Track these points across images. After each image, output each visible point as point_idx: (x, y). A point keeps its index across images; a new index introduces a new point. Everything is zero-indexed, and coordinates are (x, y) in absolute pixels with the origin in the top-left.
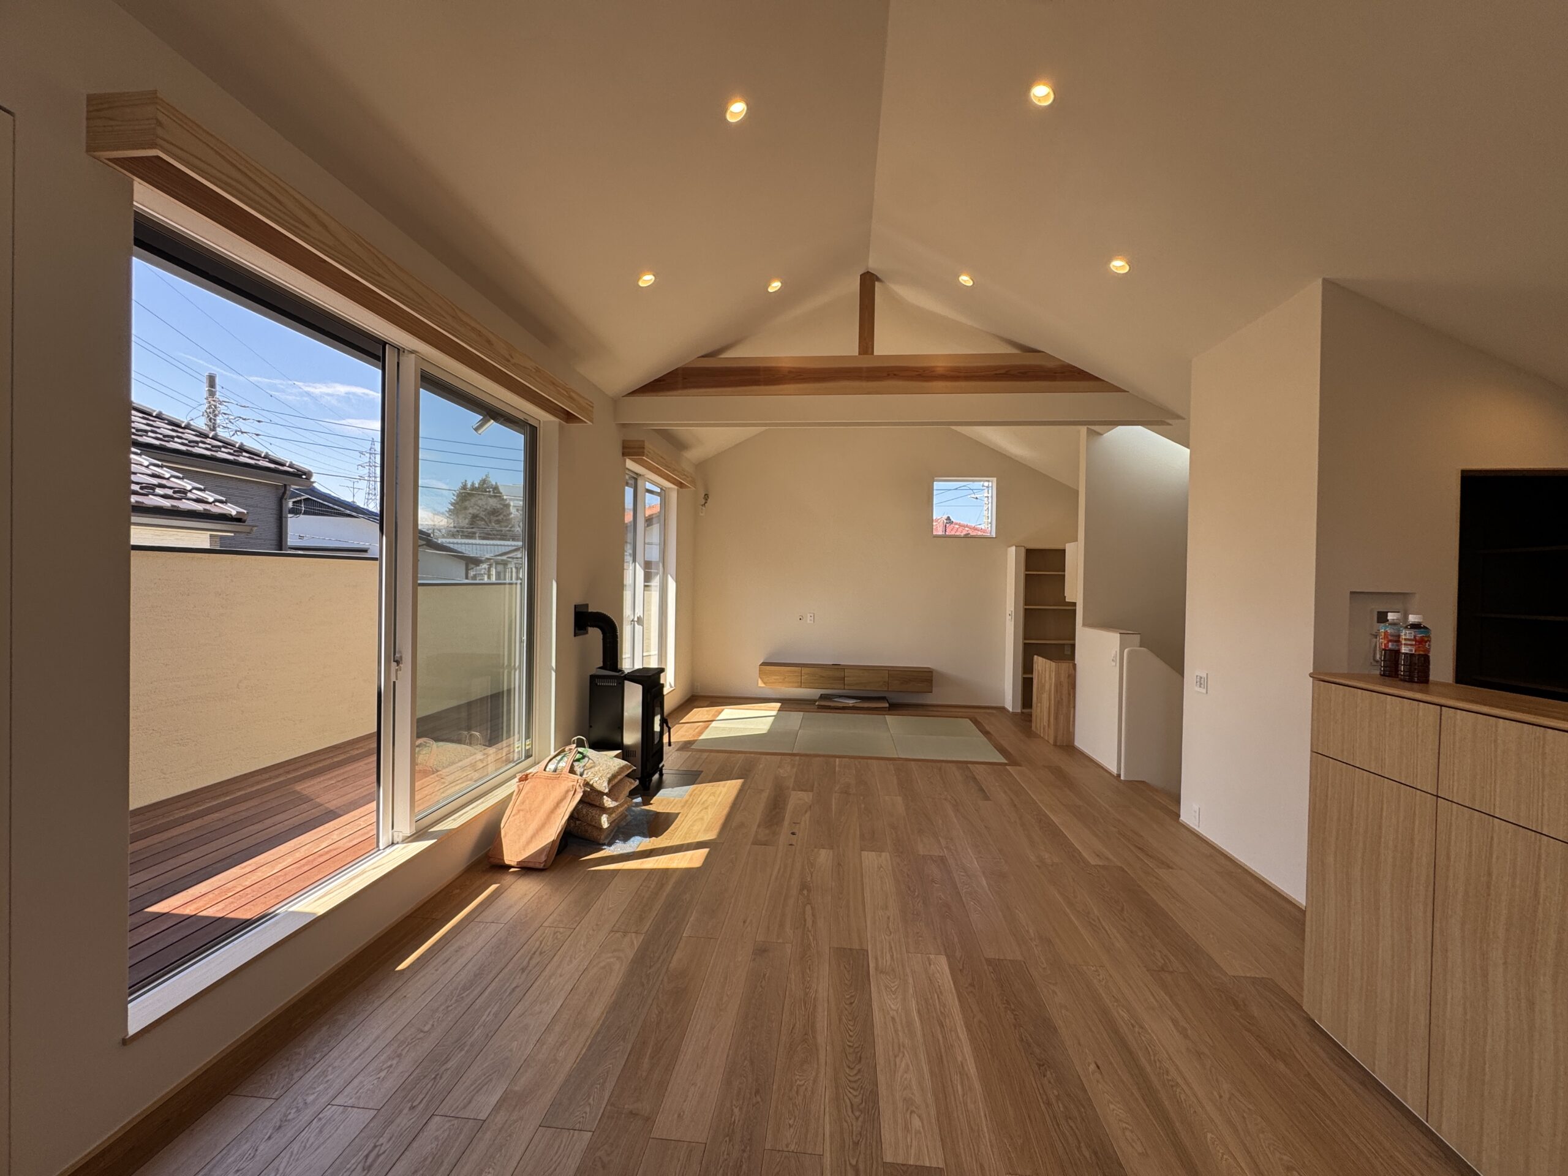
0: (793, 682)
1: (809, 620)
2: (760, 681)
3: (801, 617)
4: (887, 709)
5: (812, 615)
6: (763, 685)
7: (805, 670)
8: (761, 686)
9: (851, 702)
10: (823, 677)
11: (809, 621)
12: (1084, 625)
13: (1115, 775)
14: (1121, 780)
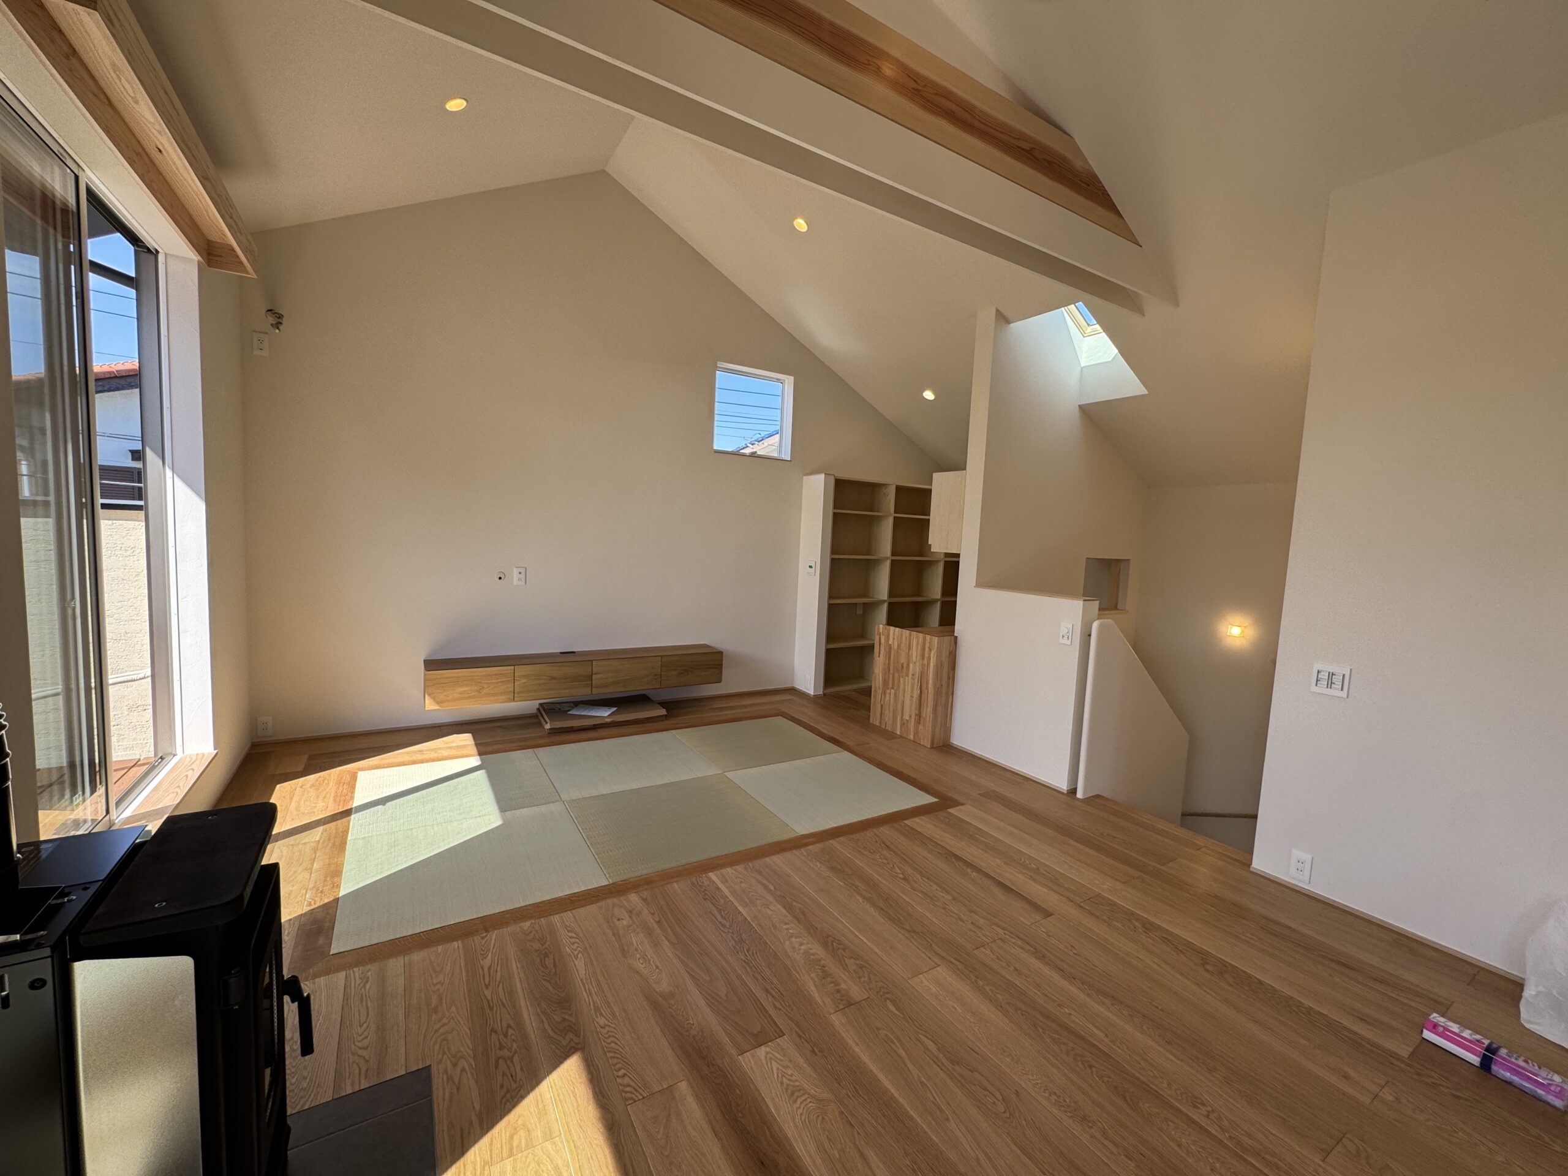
0: (501, 694)
1: (515, 577)
2: (428, 700)
3: (503, 577)
4: (664, 718)
5: (522, 570)
6: (436, 707)
7: (521, 670)
8: (431, 709)
9: (604, 713)
10: (554, 678)
11: (516, 582)
12: (980, 584)
13: (1065, 792)
14: (1078, 799)
